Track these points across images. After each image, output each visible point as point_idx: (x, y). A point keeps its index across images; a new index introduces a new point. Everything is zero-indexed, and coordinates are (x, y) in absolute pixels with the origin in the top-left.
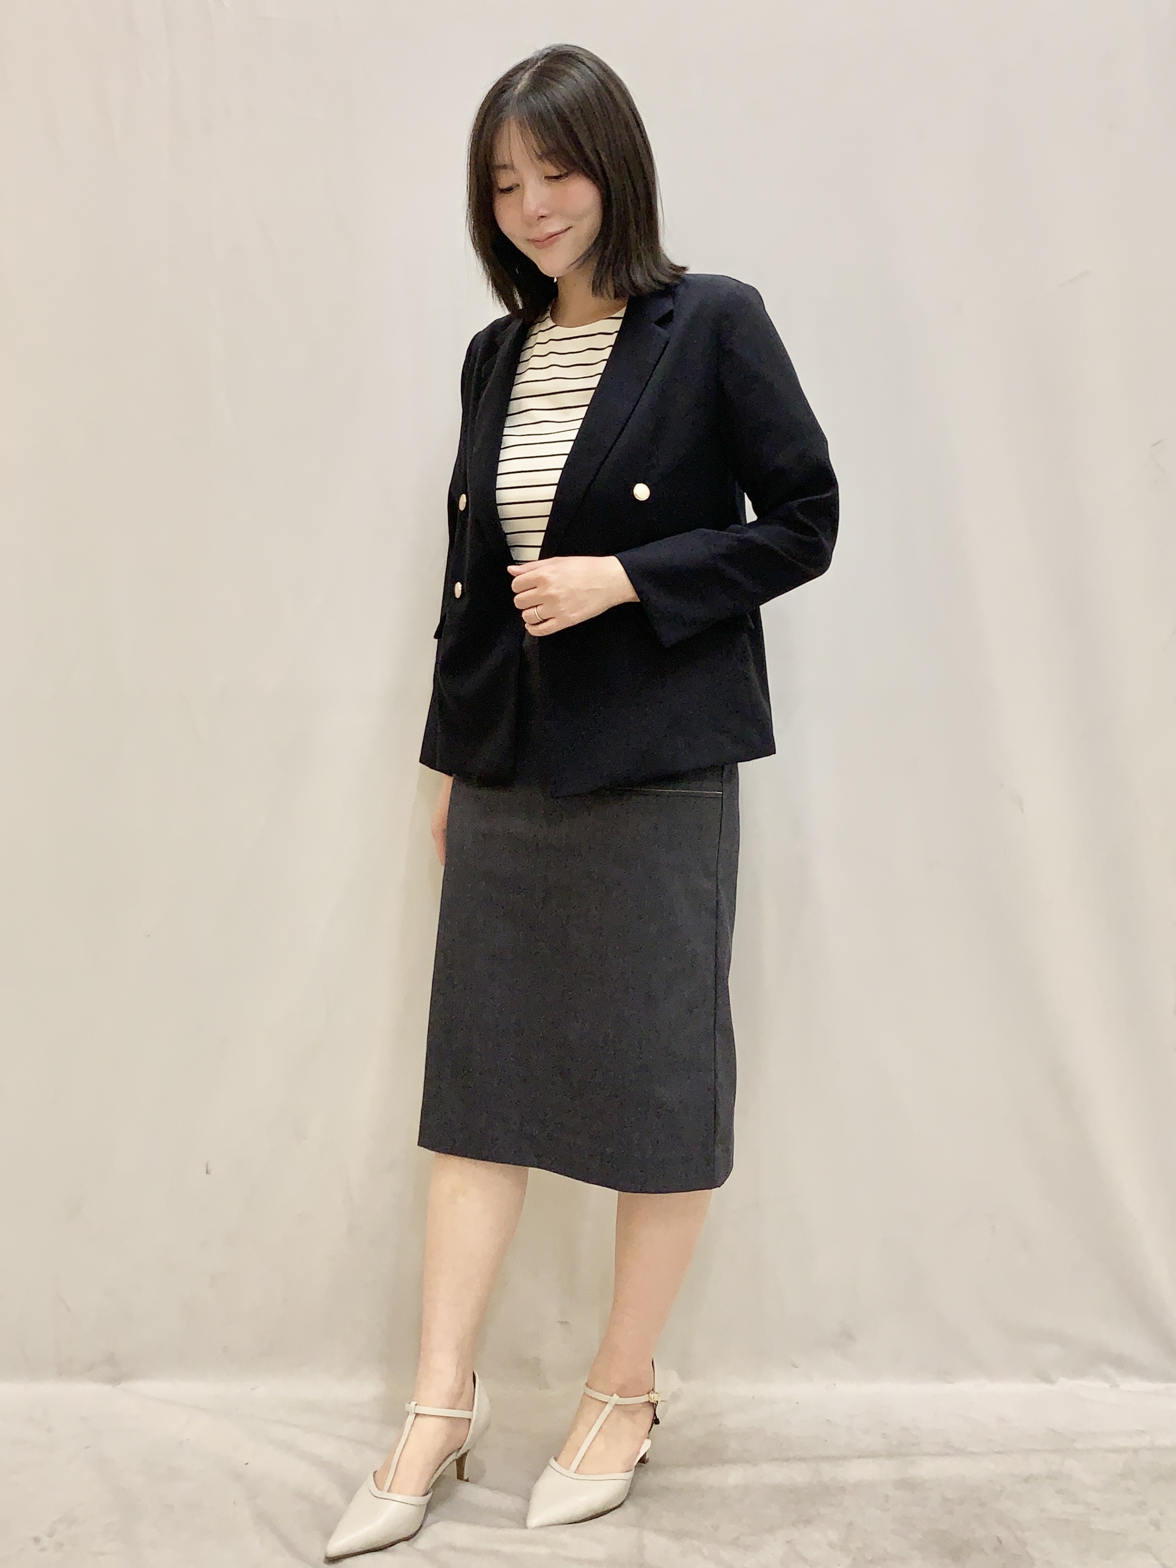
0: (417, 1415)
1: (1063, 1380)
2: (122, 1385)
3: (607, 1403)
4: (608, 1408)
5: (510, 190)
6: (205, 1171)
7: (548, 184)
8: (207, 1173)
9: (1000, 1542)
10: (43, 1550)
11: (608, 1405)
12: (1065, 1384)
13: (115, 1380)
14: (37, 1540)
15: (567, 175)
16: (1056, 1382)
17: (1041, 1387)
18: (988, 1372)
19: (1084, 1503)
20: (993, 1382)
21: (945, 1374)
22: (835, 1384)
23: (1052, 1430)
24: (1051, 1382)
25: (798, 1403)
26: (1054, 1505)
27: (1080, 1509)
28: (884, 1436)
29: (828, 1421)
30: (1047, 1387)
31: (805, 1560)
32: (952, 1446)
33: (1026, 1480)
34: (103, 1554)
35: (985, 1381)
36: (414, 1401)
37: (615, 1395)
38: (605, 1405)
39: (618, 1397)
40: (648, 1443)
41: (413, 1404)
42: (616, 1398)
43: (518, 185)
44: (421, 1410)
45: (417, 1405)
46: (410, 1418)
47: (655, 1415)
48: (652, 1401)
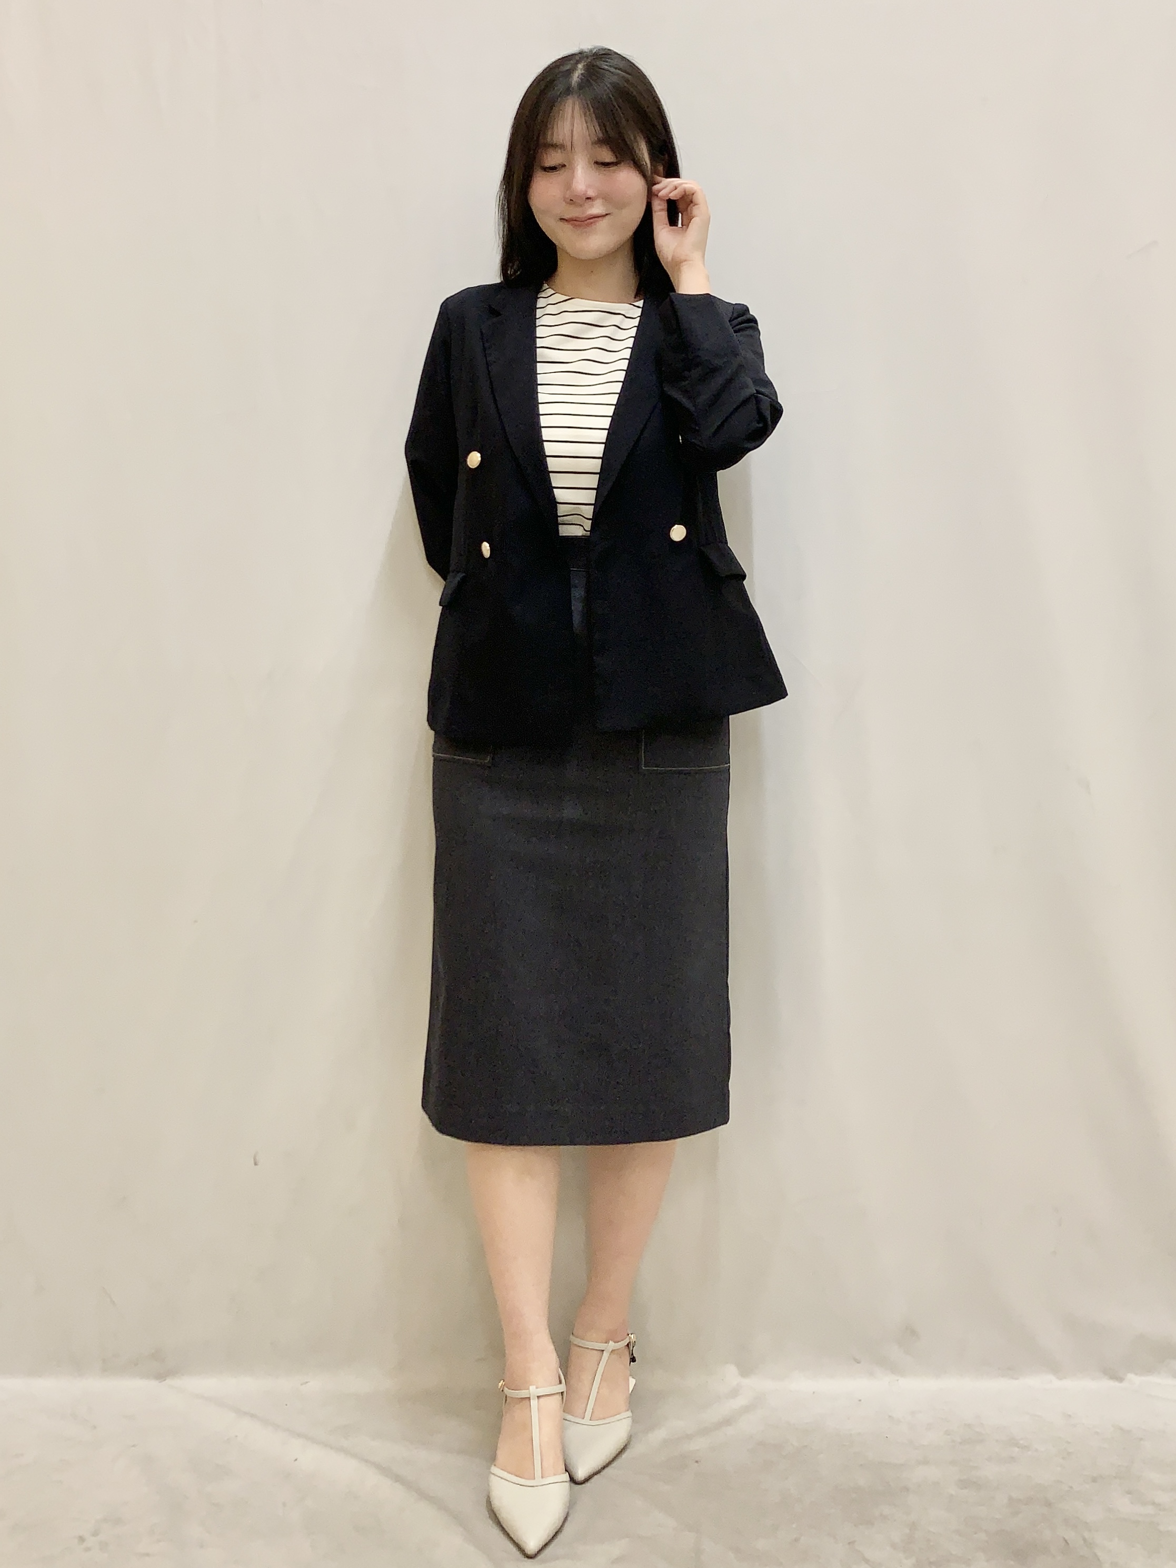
0: (538, 1397)
1: (1131, 1376)
2: (169, 1381)
3: (603, 1351)
4: (606, 1355)
5: (553, 169)
6: (253, 1162)
7: (597, 168)
8: (256, 1164)
9: (1068, 1543)
10: (88, 1549)
11: (604, 1352)
12: (1134, 1380)
13: (161, 1376)
14: (82, 1539)
15: (616, 163)
16: (1124, 1379)
17: (1106, 1384)
18: (1055, 1368)
19: (1154, 1504)
20: (1060, 1379)
21: (1010, 1370)
22: (898, 1380)
23: (1121, 1429)
24: (1120, 1380)
25: (860, 1400)
26: (1124, 1506)
27: (1150, 1510)
28: (947, 1433)
29: (890, 1417)
30: (1115, 1384)
31: (866, 1560)
32: (1017, 1444)
33: (1094, 1480)
34: (149, 1555)
35: (1051, 1377)
36: (532, 1385)
37: (610, 1342)
38: (603, 1353)
39: (613, 1343)
40: (632, 1382)
41: (532, 1388)
42: (612, 1345)
43: (564, 166)
44: (541, 1392)
45: (537, 1388)
46: (534, 1402)
47: (632, 1354)
48: (630, 1342)
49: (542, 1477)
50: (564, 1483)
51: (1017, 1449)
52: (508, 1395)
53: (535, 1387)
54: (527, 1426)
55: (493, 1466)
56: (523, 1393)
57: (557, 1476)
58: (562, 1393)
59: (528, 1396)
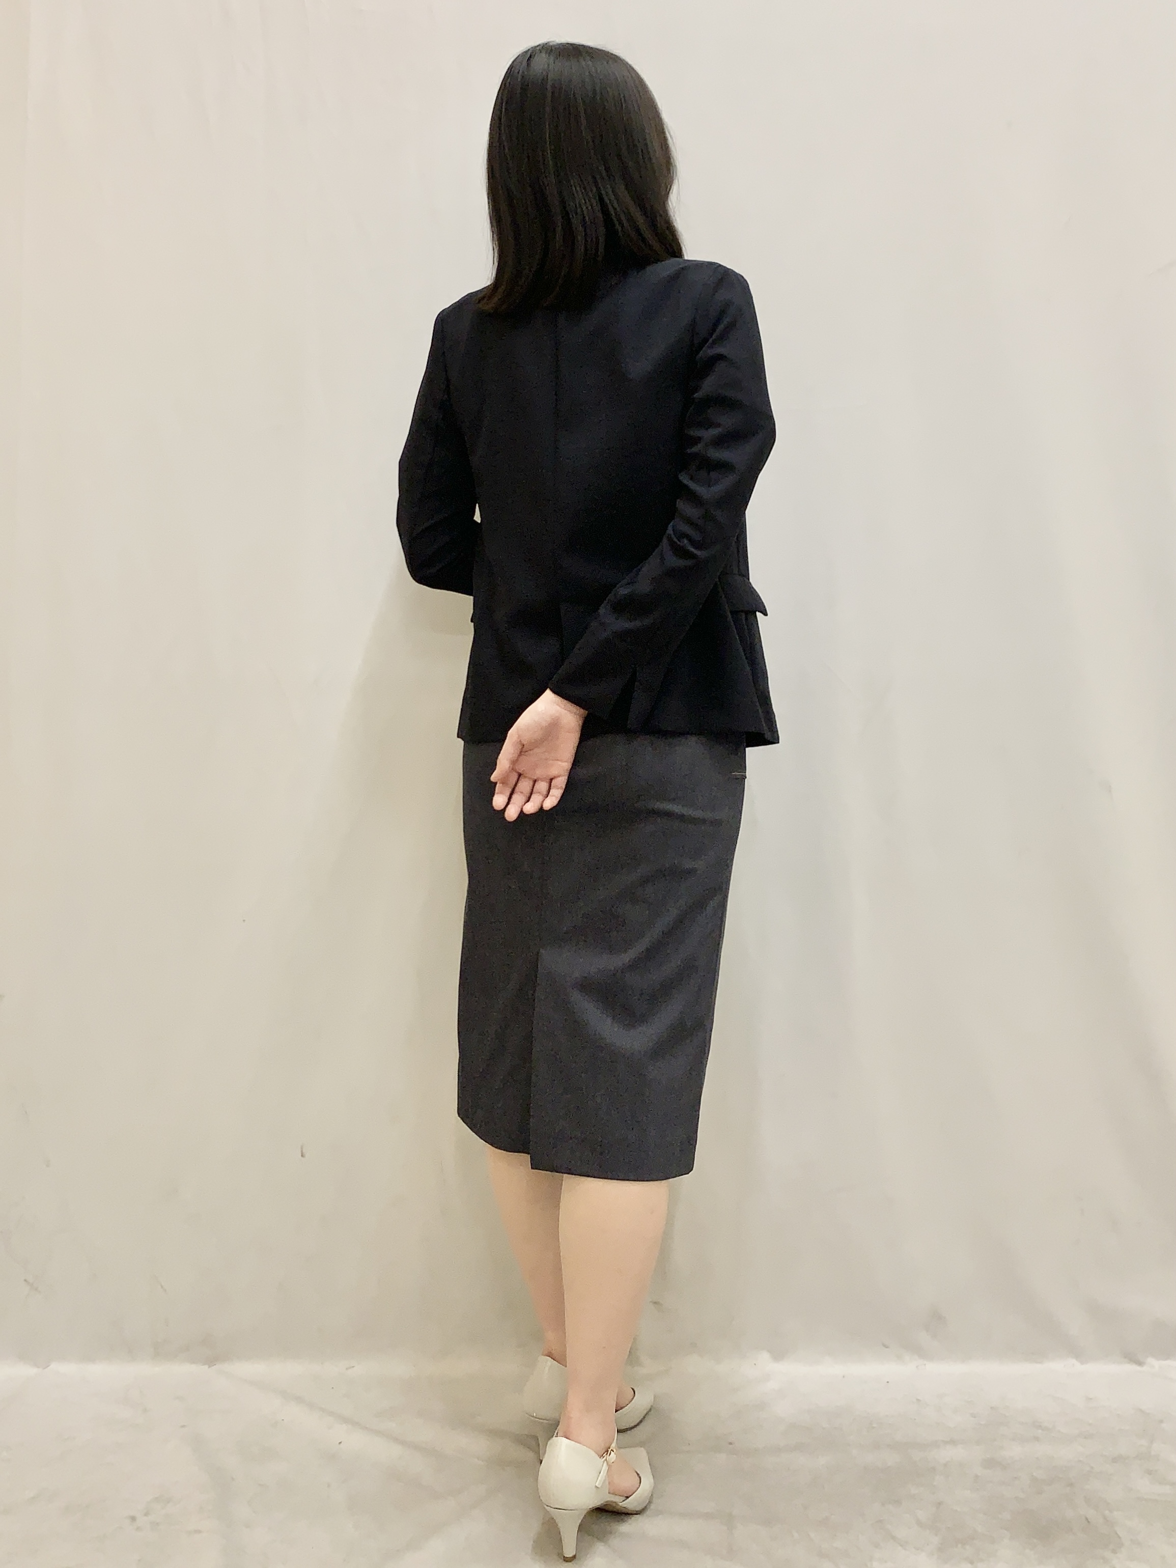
1: (1151, 1360)
2: (217, 1366)
6: (300, 1154)
8: (302, 1156)
9: (1089, 1522)
10: (139, 1529)
12: (1154, 1364)
13: (211, 1361)
14: (133, 1519)
16: (1144, 1363)
17: (1130, 1368)
18: (1077, 1353)
19: (1172, 1483)
20: (1082, 1363)
21: (1034, 1354)
22: (925, 1365)
23: (1141, 1410)
24: (1140, 1363)
25: (888, 1382)
26: (1143, 1486)
27: (1168, 1489)
28: (973, 1416)
29: (918, 1400)
30: (1138, 1368)
31: (894, 1538)
32: (1040, 1426)
33: (1115, 1460)
34: (198, 1532)
35: (1074, 1361)
51: (1040, 1431)
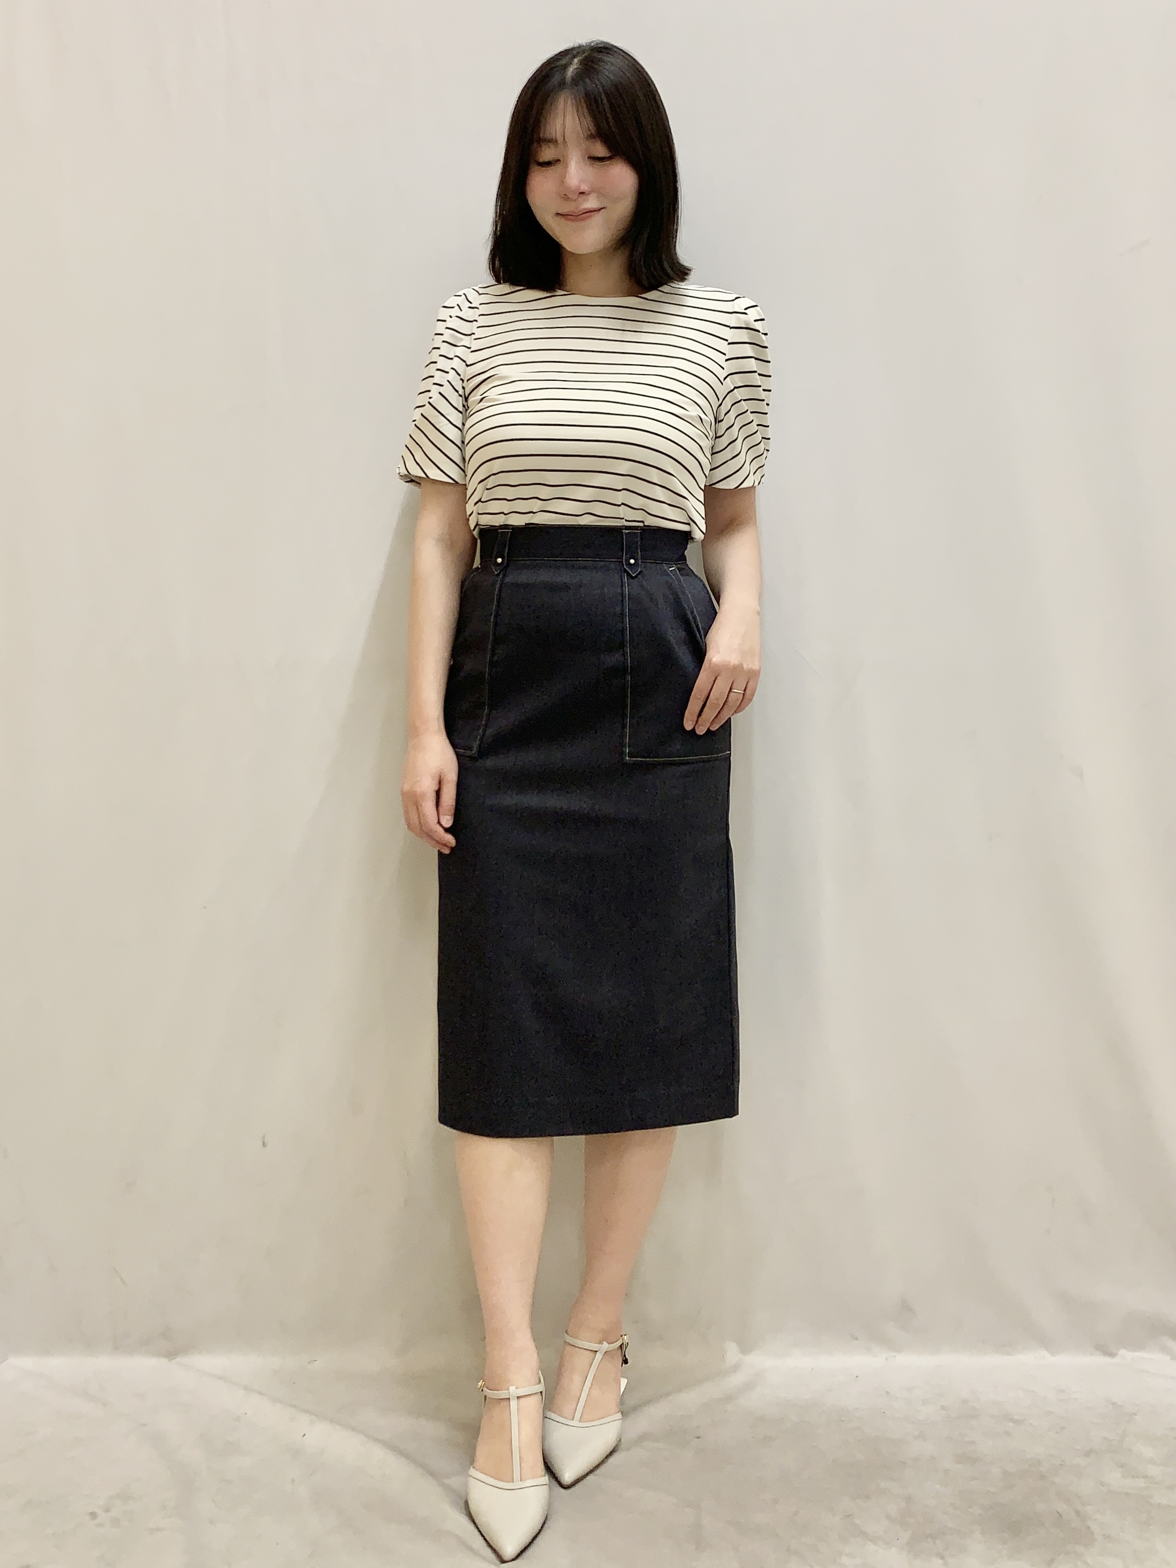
0: (518, 1397)
1: (1123, 1352)
2: (178, 1359)
3: (596, 1351)
4: (599, 1356)
5: (548, 164)
6: (261, 1144)
7: (591, 163)
8: (264, 1145)
9: (1061, 1516)
10: (101, 1525)
11: (598, 1353)
12: (1125, 1355)
13: (171, 1355)
14: (93, 1515)
15: (610, 158)
16: (1116, 1355)
17: (1102, 1360)
18: (1047, 1343)
19: (1145, 1477)
20: (1053, 1355)
21: (1005, 1346)
22: (895, 1356)
23: (1114, 1404)
24: (1112, 1355)
25: (857, 1377)
26: (1115, 1479)
27: (1141, 1483)
28: (943, 1408)
29: (887, 1393)
30: (1107, 1359)
31: (864, 1534)
32: (1012, 1419)
33: (1087, 1454)
34: (158, 1529)
35: (1045, 1353)
36: (512, 1385)
37: (605, 1343)
38: (596, 1354)
39: (607, 1344)
40: (624, 1382)
41: (512, 1389)
42: (605, 1346)
43: (559, 160)
44: (521, 1392)
45: (516, 1388)
46: (513, 1403)
47: (625, 1355)
48: (623, 1343)
49: (521, 1481)
50: (543, 1486)
51: (1011, 1424)
52: (487, 1395)
53: (514, 1387)
54: (506, 1428)
55: (472, 1469)
56: (502, 1394)
57: (535, 1480)
58: (541, 1392)
59: (508, 1397)
